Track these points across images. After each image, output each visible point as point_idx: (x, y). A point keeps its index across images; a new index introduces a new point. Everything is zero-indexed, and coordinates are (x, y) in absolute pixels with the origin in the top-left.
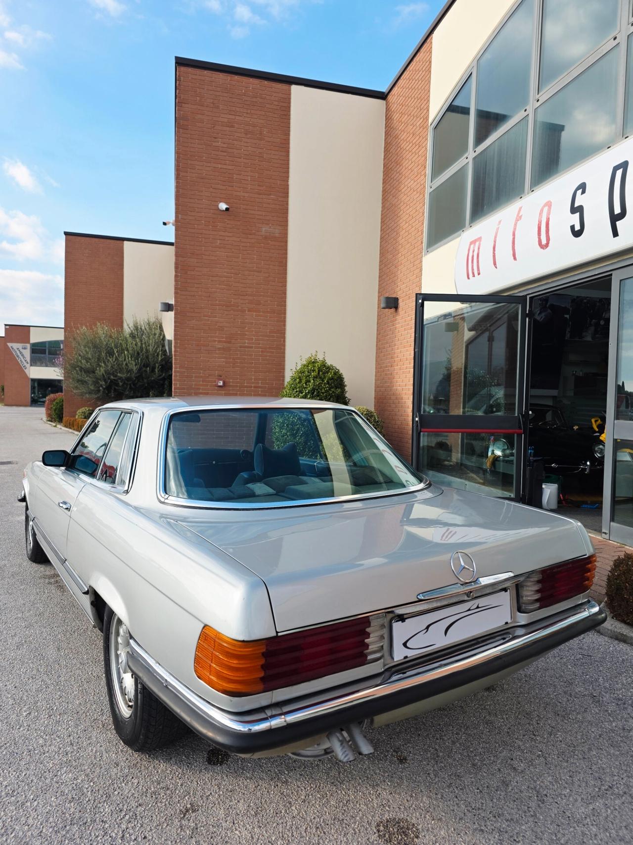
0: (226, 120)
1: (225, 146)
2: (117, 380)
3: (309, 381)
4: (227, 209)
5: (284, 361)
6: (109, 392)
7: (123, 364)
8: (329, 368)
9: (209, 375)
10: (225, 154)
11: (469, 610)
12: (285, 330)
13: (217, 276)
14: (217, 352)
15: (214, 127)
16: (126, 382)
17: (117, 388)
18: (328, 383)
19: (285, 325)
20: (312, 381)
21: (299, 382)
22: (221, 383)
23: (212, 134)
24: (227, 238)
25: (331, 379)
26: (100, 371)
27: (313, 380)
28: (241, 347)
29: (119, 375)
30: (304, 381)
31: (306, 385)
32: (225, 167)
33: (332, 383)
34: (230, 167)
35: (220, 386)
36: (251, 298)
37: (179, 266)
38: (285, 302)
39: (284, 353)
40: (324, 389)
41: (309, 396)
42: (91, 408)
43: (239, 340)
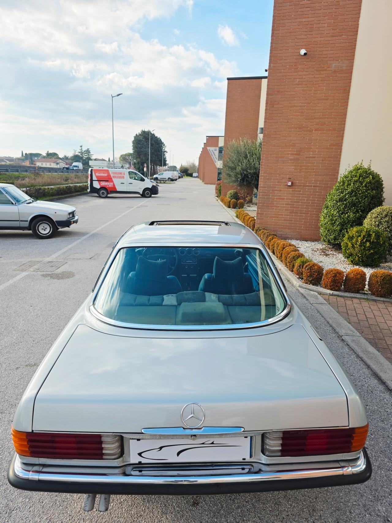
2: (248, 174)
3: (350, 185)
4: (305, 54)
5: (339, 167)
6: (243, 182)
7: (252, 163)
9: (283, 178)
10: (309, 9)
11: (203, 444)
12: (342, 143)
13: (295, 106)
14: (289, 161)
16: (253, 175)
18: (366, 186)
19: (342, 139)
20: (352, 185)
21: (342, 185)
24: (304, 77)
25: (369, 183)
26: (239, 169)
27: (354, 184)
28: (306, 158)
29: (249, 171)
30: (346, 184)
31: (347, 187)
32: (309, 19)
33: (369, 186)
34: (312, 19)
35: (289, 186)
36: (318, 120)
38: (345, 121)
39: (339, 161)
40: (361, 191)
41: (347, 196)
42: (235, 191)
43: (306, 153)
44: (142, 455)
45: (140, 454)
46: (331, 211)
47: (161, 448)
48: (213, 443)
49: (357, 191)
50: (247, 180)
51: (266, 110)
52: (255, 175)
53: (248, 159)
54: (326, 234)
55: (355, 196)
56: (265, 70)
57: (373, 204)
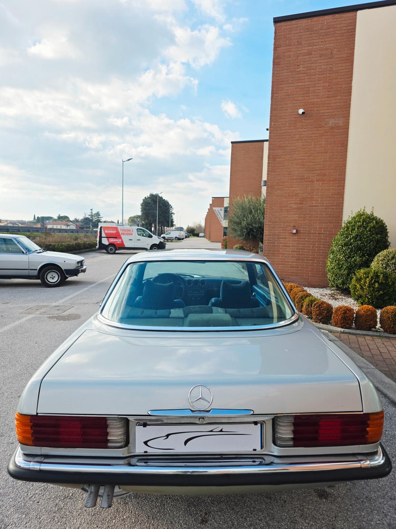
0: (306, 51)
1: (305, 69)
2: (253, 229)
3: (354, 230)
4: (303, 113)
5: (342, 215)
6: (249, 235)
7: (257, 218)
8: (375, 219)
9: (287, 226)
10: (305, 75)
11: (211, 431)
12: (344, 192)
13: (296, 159)
14: (293, 210)
15: (298, 58)
16: (258, 229)
17: (253, 233)
18: (370, 230)
19: (344, 189)
20: (356, 229)
21: (346, 231)
22: (294, 231)
23: (296, 63)
24: (303, 133)
25: (373, 228)
26: (244, 224)
27: (358, 228)
28: (310, 206)
29: (254, 225)
30: (350, 230)
31: (352, 232)
32: (305, 84)
33: (373, 231)
34: (307, 83)
35: (294, 233)
36: (319, 172)
38: (345, 172)
39: (342, 209)
40: (366, 235)
41: (352, 241)
42: (241, 245)
43: (309, 202)
44: (148, 443)
45: (146, 443)
46: (337, 256)
47: (168, 436)
48: (221, 431)
49: (361, 236)
50: (252, 234)
51: (268, 163)
52: (260, 229)
53: (253, 215)
54: (334, 279)
55: (360, 240)
56: (266, 129)
57: (378, 248)
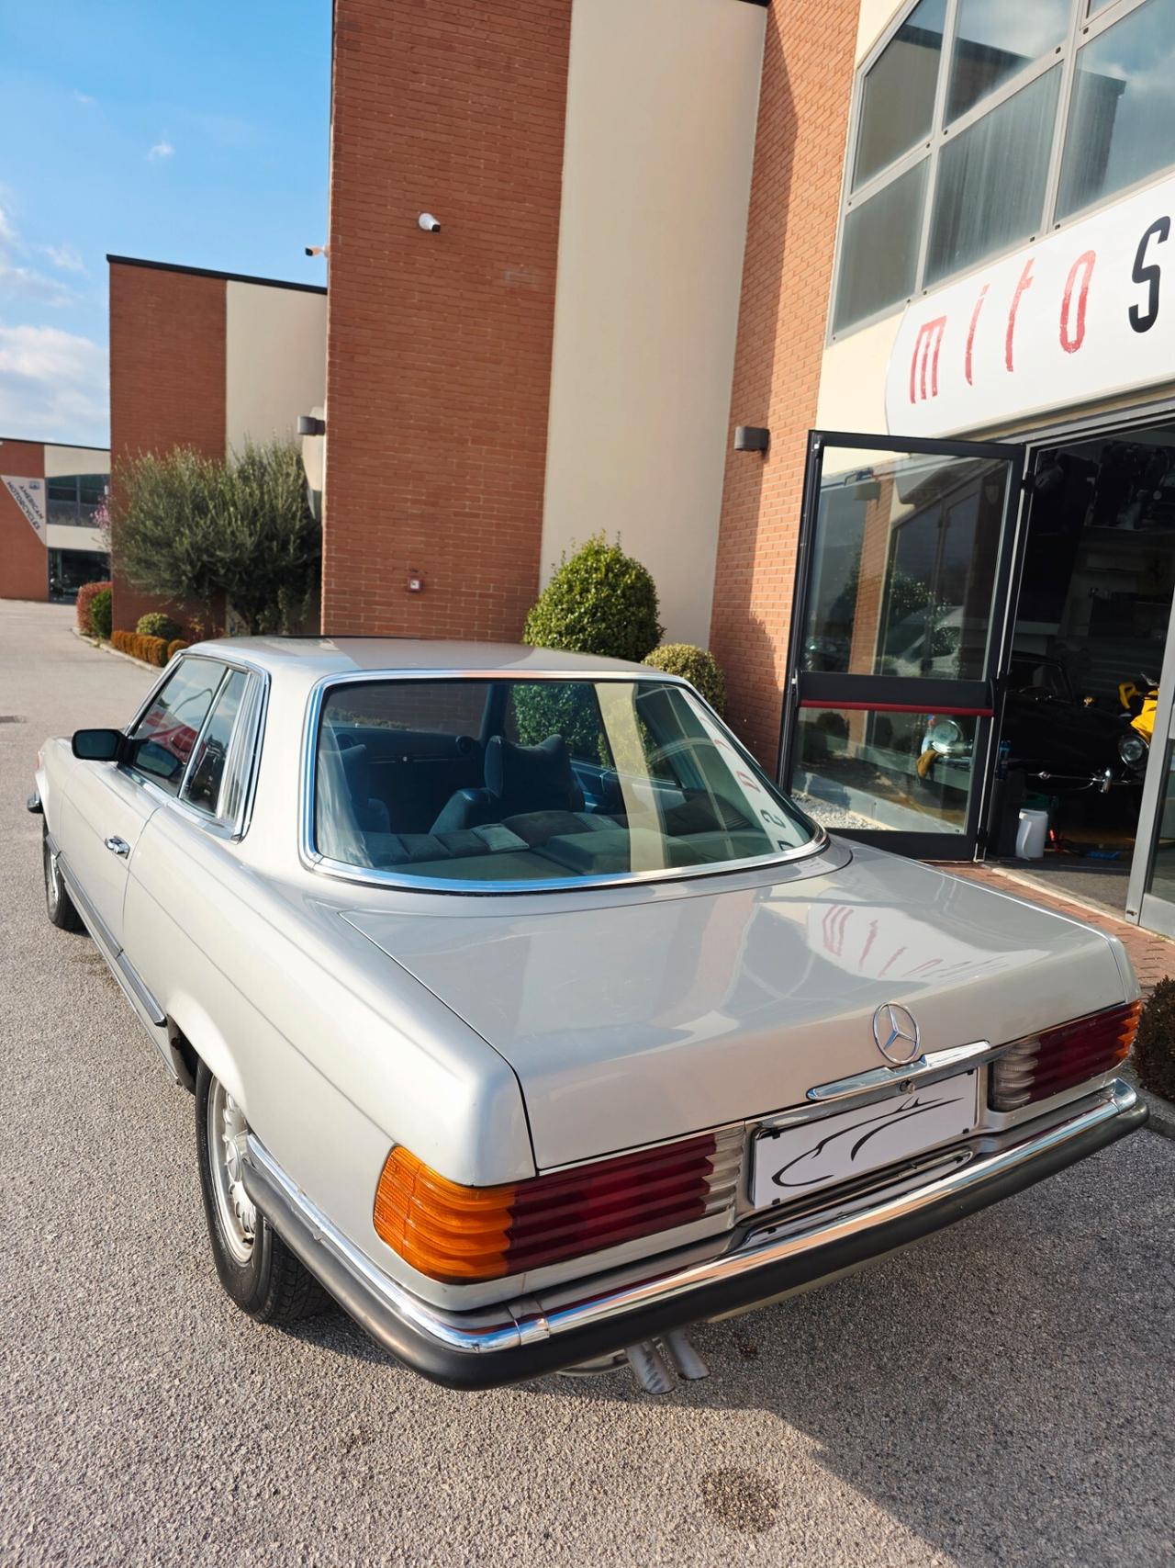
0: (437, 35)
1: (435, 90)
2: (214, 564)
3: (588, 591)
4: (436, 229)
5: (539, 546)
6: (200, 585)
7: (225, 532)
8: (627, 566)
9: (394, 569)
10: (435, 108)
12: (543, 483)
13: (413, 367)
14: (410, 522)
15: (412, 48)
16: (232, 567)
17: (214, 578)
18: (624, 595)
19: (543, 474)
20: (593, 590)
21: (567, 592)
22: (415, 585)
23: (409, 64)
24: (434, 290)
25: (630, 588)
26: (183, 545)
27: (595, 588)
28: (456, 514)
29: (218, 553)
30: (577, 590)
31: (581, 597)
33: (631, 596)
34: (444, 138)
35: (414, 591)
36: (478, 416)
37: (338, 344)
38: (545, 426)
39: (540, 530)
40: (616, 608)
41: (586, 620)
42: (165, 616)
43: (453, 501)
44: (782, 1178)
45: (776, 1179)
47: (820, 1146)
48: (916, 1105)
49: (606, 609)
50: (211, 582)
51: (331, 364)
52: (236, 566)
53: (212, 517)
54: (539, 723)
55: (604, 620)
57: (643, 642)
